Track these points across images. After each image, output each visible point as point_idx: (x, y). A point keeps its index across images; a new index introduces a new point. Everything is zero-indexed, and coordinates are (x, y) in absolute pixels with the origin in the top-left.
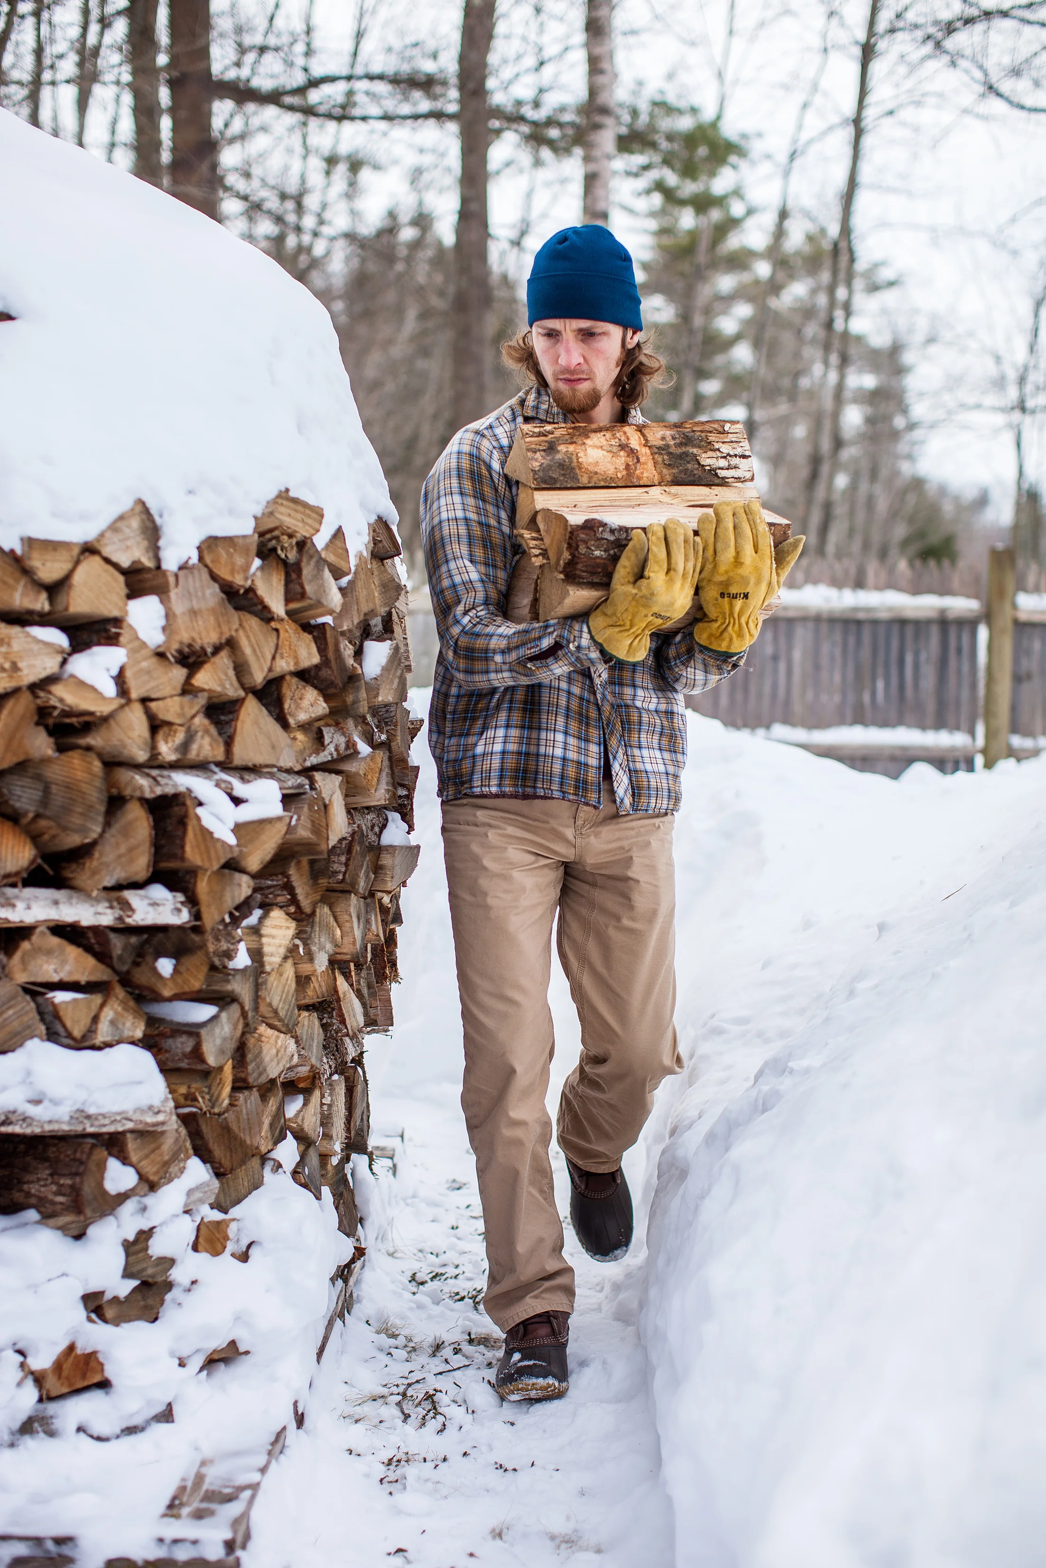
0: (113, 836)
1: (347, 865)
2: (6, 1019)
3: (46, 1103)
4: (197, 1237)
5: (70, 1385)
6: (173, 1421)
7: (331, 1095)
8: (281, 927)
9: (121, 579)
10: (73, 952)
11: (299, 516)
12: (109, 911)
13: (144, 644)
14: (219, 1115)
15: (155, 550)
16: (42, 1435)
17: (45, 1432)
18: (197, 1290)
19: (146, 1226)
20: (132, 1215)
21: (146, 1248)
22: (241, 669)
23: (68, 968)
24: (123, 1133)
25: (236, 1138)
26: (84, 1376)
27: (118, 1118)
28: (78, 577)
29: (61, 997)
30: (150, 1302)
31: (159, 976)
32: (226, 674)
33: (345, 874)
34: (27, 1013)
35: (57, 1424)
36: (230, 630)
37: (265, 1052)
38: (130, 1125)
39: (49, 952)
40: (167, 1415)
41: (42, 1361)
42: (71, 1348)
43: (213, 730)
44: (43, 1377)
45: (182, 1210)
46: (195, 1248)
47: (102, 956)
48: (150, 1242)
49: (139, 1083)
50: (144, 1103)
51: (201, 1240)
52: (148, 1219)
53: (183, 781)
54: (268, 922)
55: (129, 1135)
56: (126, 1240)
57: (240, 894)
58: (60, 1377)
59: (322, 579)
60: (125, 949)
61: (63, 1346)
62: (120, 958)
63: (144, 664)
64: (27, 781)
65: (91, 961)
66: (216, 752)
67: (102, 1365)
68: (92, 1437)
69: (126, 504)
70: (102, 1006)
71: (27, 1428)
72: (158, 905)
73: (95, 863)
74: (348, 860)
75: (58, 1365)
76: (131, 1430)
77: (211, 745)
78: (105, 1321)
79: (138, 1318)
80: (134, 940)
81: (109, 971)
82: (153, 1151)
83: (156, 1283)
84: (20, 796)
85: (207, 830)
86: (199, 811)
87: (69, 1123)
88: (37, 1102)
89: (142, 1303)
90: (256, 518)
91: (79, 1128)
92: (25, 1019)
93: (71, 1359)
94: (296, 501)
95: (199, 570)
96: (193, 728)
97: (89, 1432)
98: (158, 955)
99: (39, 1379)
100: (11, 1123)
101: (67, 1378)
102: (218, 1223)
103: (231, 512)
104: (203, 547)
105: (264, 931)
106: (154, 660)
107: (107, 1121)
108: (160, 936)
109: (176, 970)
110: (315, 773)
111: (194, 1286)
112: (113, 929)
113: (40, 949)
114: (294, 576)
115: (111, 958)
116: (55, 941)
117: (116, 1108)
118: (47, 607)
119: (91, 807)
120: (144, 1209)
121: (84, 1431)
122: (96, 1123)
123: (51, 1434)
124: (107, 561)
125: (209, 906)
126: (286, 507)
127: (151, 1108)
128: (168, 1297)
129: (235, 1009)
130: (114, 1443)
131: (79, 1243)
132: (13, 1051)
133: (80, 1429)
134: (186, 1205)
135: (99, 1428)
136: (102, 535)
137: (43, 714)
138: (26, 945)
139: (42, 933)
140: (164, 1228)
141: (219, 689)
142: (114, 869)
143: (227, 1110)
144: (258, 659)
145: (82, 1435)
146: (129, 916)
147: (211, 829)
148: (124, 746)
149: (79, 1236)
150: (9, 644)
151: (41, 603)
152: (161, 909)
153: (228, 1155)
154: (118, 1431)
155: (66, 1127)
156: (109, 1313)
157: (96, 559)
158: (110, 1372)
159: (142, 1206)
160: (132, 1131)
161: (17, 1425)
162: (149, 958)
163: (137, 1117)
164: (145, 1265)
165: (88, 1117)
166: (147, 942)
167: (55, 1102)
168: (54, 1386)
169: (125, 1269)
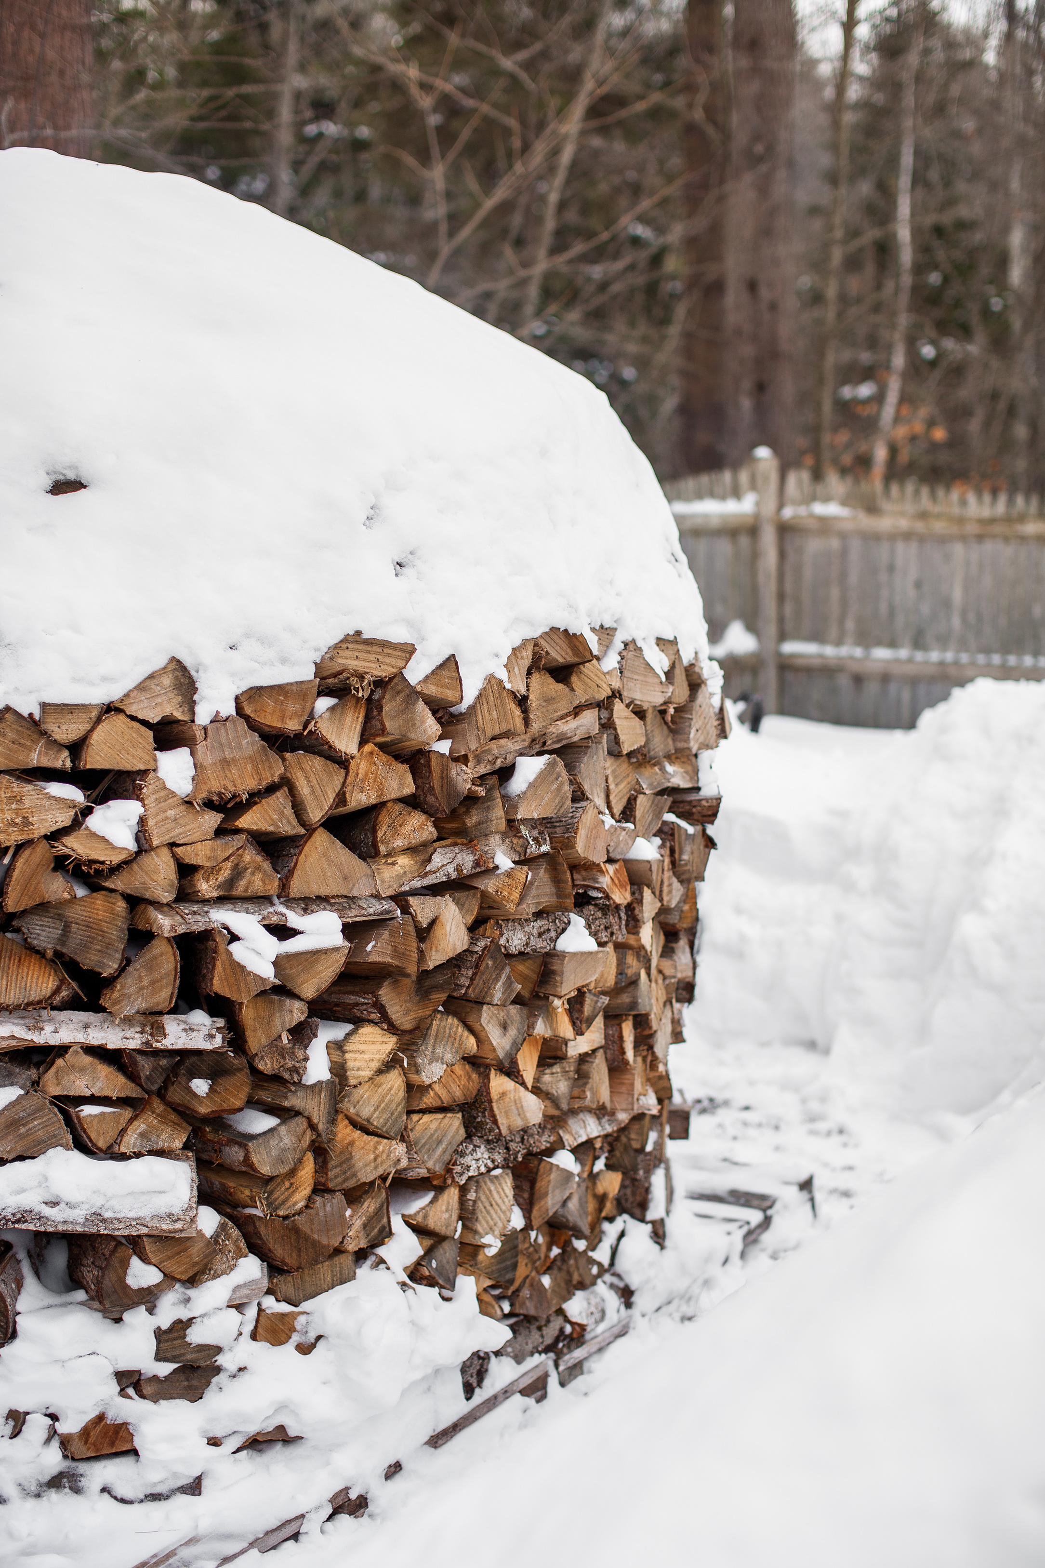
0: (136, 970)
1: (472, 979)
2: (30, 1129)
3: (62, 1205)
4: (256, 1327)
5: (97, 1450)
6: (200, 1494)
7: (476, 1192)
8: (373, 1043)
9: (150, 734)
10: (104, 1071)
11: (372, 657)
12: (137, 1036)
13: (173, 794)
14: (286, 1218)
15: (191, 705)
16: (67, 1490)
17: (71, 1488)
18: (245, 1377)
19: (184, 1315)
20: (174, 1304)
21: (185, 1336)
22: (298, 808)
23: (99, 1084)
24: (139, 1236)
25: (307, 1238)
26: (112, 1444)
27: (134, 1223)
28: (97, 737)
29: (89, 1110)
30: (194, 1383)
31: (195, 1095)
32: (282, 814)
33: (468, 987)
34: (52, 1123)
35: (84, 1482)
36: (272, 775)
37: (356, 1157)
38: (145, 1231)
39: (82, 1070)
40: (194, 1487)
41: (70, 1426)
42: (101, 1417)
43: (267, 866)
44: (69, 1442)
45: (226, 1304)
46: (254, 1336)
47: (132, 1076)
48: (188, 1331)
49: (164, 1192)
50: (163, 1211)
51: (260, 1330)
52: (190, 1310)
53: (221, 916)
54: (355, 1038)
55: (145, 1239)
56: (159, 1328)
57: (292, 1019)
58: (86, 1442)
59: (413, 713)
60: (154, 1069)
61: (93, 1414)
62: (148, 1078)
63: (171, 813)
64: (46, 921)
65: (121, 1079)
66: (268, 887)
67: (132, 1435)
68: (116, 1498)
69: (160, 662)
70: (131, 1121)
71: (55, 1482)
72: (192, 1030)
73: (116, 994)
74: (475, 974)
75: (85, 1432)
76: (155, 1497)
77: (263, 881)
78: (142, 1396)
79: (180, 1397)
80: (164, 1062)
81: (139, 1089)
82: (178, 1253)
83: (199, 1367)
84: (38, 935)
85: (238, 964)
86: (234, 947)
87: (84, 1225)
88: (54, 1204)
89: (186, 1383)
90: (316, 663)
91: (94, 1230)
92: (51, 1129)
93: (99, 1428)
94: (370, 642)
95: (234, 722)
96: (242, 865)
97: (114, 1494)
98: (192, 1076)
99: (65, 1443)
100: (26, 1221)
101: (94, 1444)
102: (283, 1316)
103: (284, 661)
104: (242, 699)
105: (346, 1048)
106: (183, 808)
107: (122, 1226)
108: (194, 1059)
109: (211, 1088)
110: (409, 898)
111: (241, 1373)
112: (139, 1051)
113: (73, 1066)
114: (375, 713)
115: (140, 1078)
116: (87, 1059)
117: (132, 1214)
118: (68, 764)
119: (109, 945)
120: (188, 1300)
121: (109, 1493)
122: (112, 1226)
123: (77, 1490)
124: (133, 718)
125: (255, 1030)
126: (353, 650)
127: (170, 1215)
128: (215, 1380)
129: (300, 1124)
130: (136, 1506)
131: (117, 1325)
132: (33, 1158)
133: (104, 1490)
134: (230, 1300)
135: (121, 1491)
136: (127, 695)
137: (60, 863)
138: (60, 1062)
139: (77, 1052)
140: (205, 1320)
141: (271, 829)
142: (135, 1000)
143: (299, 1213)
144: (317, 798)
145: (106, 1495)
146: (157, 1041)
147: (243, 963)
148: (147, 889)
149: (118, 1320)
150: (20, 801)
151: (63, 761)
152: (194, 1034)
153: (294, 1255)
154: (142, 1496)
155: (79, 1229)
156: (147, 1390)
157: (121, 717)
158: (138, 1443)
159: (186, 1297)
160: (148, 1236)
161: (47, 1478)
162: (182, 1079)
163: (155, 1223)
164: (183, 1351)
165: (104, 1221)
166: (178, 1064)
167: (70, 1205)
168: (77, 1448)
169: (157, 1354)
